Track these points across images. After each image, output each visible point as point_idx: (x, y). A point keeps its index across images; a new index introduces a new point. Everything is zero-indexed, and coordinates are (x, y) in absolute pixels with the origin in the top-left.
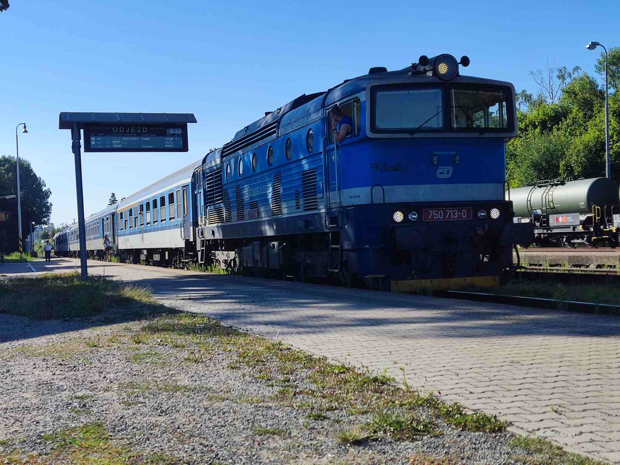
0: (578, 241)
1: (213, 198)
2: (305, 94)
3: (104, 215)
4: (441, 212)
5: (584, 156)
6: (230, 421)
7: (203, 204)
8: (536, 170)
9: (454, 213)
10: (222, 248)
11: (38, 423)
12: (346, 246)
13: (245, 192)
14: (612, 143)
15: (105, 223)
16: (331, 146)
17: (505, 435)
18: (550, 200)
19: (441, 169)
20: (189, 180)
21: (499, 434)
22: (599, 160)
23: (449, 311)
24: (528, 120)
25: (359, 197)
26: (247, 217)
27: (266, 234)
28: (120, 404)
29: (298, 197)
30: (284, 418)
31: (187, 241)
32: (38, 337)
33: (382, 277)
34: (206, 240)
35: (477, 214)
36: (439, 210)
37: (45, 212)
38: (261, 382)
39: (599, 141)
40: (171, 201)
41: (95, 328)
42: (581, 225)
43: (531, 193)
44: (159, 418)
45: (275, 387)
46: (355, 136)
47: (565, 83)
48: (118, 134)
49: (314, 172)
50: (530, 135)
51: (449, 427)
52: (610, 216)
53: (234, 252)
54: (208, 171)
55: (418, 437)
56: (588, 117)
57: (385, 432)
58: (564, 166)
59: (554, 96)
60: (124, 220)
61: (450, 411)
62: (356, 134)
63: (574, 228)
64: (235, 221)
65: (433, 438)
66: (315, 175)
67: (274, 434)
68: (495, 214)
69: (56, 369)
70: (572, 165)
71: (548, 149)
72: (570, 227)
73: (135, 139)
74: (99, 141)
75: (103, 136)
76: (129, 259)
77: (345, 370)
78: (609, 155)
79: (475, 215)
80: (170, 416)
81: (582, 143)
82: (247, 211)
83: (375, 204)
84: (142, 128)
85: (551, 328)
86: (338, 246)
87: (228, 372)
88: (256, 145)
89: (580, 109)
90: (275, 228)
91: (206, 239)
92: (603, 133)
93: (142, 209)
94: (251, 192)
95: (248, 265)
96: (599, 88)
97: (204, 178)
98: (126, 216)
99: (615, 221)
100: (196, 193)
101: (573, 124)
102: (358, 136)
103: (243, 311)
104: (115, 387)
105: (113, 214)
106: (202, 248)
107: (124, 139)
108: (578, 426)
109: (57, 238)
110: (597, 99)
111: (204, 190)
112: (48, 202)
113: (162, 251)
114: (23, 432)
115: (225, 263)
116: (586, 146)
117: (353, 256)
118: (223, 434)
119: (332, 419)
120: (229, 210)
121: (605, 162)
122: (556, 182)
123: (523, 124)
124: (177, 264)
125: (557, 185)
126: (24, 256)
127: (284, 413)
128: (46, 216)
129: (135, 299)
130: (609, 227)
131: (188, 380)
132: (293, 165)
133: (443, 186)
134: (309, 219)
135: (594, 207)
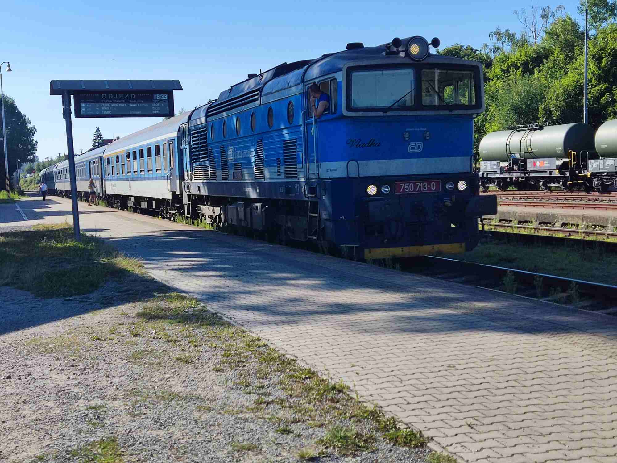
0: (554, 185)
1: (199, 155)
2: (286, 63)
3: (91, 158)
4: (411, 185)
5: (563, 100)
6: (215, 435)
7: (188, 160)
8: (515, 113)
9: (424, 187)
10: (207, 203)
11: (64, 436)
12: (324, 216)
13: (229, 153)
14: (590, 87)
15: (91, 166)
16: (310, 120)
17: (425, 450)
18: (529, 144)
19: (412, 144)
20: (174, 135)
21: (421, 449)
22: (577, 104)
23: (410, 294)
24: (510, 61)
25: (335, 170)
26: (231, 177)
27: (249, 196)
28: (127, 415)
29: (279, 164)
30: (258, 432)
31: (174, 194)
32: (45, 323)
33: (356, 247)
34: (192, 195)
35: (445, 186)
36: (410, 183)
37: (30, 150)
38: (241, 388)
39: (578, 85)
40: (158, 152)
41: (95, 312)
42: (557, 169)
43: (510, 137)
44: (159, 432)
45: (252, 395)
46: (333, 113)
47: (549, 23)
48: (107, 100)
49: (295, 142)
50: (512, 76)
51: (384, 442)
52: (585, 160)
53: (219, 208)
54: (193, 128)
55: (359, 453)
56: (570, 59)
57: (334, 448)
58: (543, 109)
59: (537, 35)
60: (111, 165)
61: (387, 425)
62: (333, 111)
63: (551, 173)
64: (219, 180)
65: (370, 454)
66: (295, 145)
67: (249, 450)
68: (462, 185)
69: (69, 371)
70: (551, 109)
71: (528, 93)
72: (547, 172)
73: (123, 105)
74: (89, 107)
75: (92, 102)
76: (117, 203)
77: (311, 374)
78: (587, 99)
80: (167, 430)
81: (561, 87)
82: (231, 172)
83: (350, 178)
84: (130, 95)
85: (493, 322)
86: (316, 215)
87: (213, 375)
88: (240, 110)
89: (562, 49)
90: (258, 191)
91: (192, 193)
92: (582, 77)
93: (128, 156)
94: (235, 155)
95: (233, 223)
96: (580, 30)
97: (190, 135)
98: (113, 161)
99: (590, 166)
100: (181, 148)
101: (554, 66)
102: (335, 113)
103: (227, 290)
104: (121, 394)
105: (101, 158)
106: (188, 202)
107: (112, 105)
108: (481, 441)
109: (43, 176)
110: (579, 41)
111: (190, 146)
112: (33, 140)
113: (149, 200)
114: (53, 447)
115: (210, 218)
116: (565, 90)
117: (329, 225)
118: (209, 449)
119: (295, 432)
120: (214, 168)
121: (583, 106)
122: (534, 127)
123: (505, 65)
124: (164, 214)
125: (535, 130)
126: (12, 195)
127: (258, 426)
128: (32, 154)
129: (127, 270)
130: (584, 172)
131: (181, 386)
132: (274, 134)
133: (414, 161)
134: (290, 186)
135: (571, 152)
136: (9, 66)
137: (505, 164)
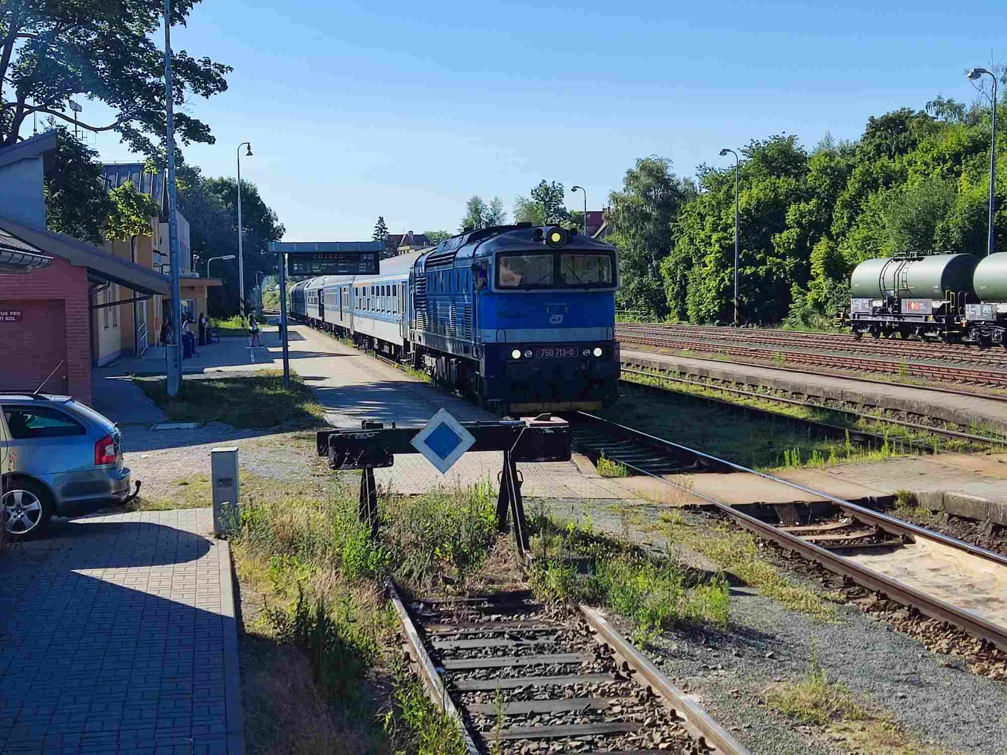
0: (931, 334)
1: (420, 304)
3: (342, 283)
4: (552, 351)
5: (967, 218)
7: (414, 306)
9: (563, 352)
10: (427, 354)
13: (438, 307)
18: (904, 279)
19: (553, 317)
20: (407, 277)
25: (489, 337)
27: (448, 351)
29: (463, 325)
31: (405, 341)
33: (498, 402)
35: (582, 352)
36: (550, 349)
40: (394, 293)
42: (933, 314)
43: (886, 267)
48: (317, 260)
52: (963, 304)
53: (434, 360)
54: (417, 275)
60: (359, 297)
62: (488, 286)
63: (926, 318)
64: (432, 333)
66: (470, 310)
72: (922, 317)
73: (332, 264)
74: (300, 267)
79: (581, 354)
82: (439, 326)
83: (499, 343)
84: (338, 255)
86: (479, 373)
88: (444, 268)
91: (416, 343)
95: (441, 377)
97: (416, 281)
98: (361, 293)
99: (967, 313)
100: (411, 292)
102: (488, 289)
106: (414, 351)
107: (322, 265)
111: (415, 294)
113: (390, 345)
115: (430, 369)
120: (430, 320)
122: (915, 256)
125: (914, 260)
130: (961, 320)
132: (461, 297)
133: (555, 331)
135: (948, 293)
136: (249, 148)
137: (878, 304)
